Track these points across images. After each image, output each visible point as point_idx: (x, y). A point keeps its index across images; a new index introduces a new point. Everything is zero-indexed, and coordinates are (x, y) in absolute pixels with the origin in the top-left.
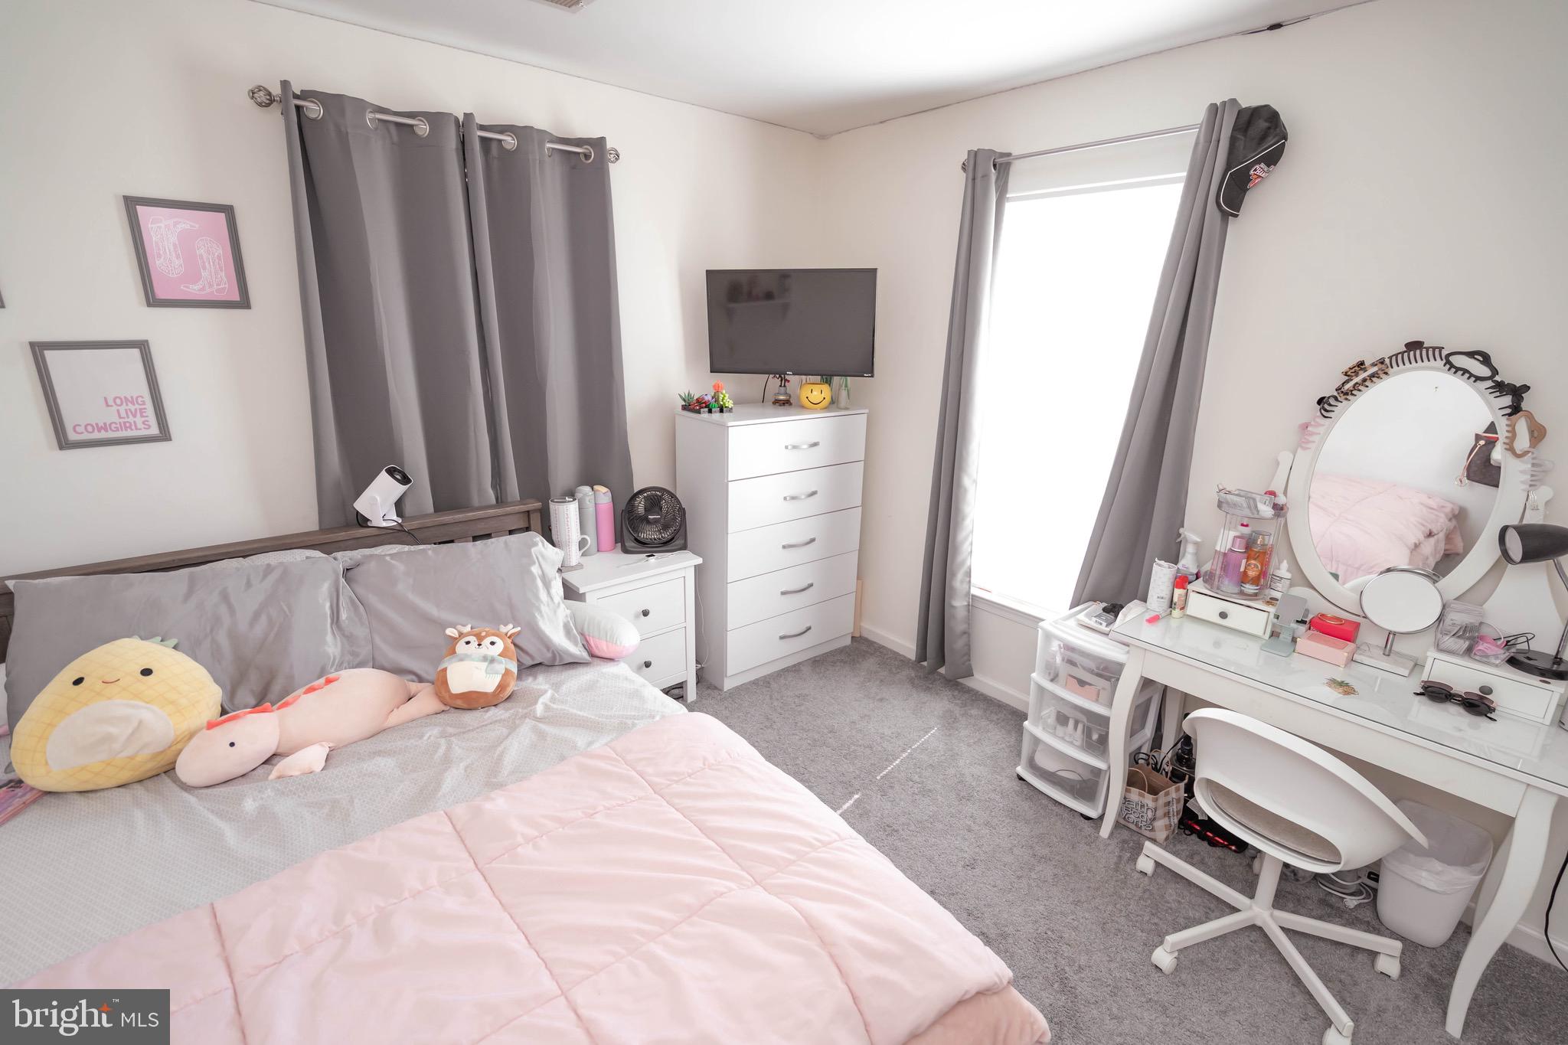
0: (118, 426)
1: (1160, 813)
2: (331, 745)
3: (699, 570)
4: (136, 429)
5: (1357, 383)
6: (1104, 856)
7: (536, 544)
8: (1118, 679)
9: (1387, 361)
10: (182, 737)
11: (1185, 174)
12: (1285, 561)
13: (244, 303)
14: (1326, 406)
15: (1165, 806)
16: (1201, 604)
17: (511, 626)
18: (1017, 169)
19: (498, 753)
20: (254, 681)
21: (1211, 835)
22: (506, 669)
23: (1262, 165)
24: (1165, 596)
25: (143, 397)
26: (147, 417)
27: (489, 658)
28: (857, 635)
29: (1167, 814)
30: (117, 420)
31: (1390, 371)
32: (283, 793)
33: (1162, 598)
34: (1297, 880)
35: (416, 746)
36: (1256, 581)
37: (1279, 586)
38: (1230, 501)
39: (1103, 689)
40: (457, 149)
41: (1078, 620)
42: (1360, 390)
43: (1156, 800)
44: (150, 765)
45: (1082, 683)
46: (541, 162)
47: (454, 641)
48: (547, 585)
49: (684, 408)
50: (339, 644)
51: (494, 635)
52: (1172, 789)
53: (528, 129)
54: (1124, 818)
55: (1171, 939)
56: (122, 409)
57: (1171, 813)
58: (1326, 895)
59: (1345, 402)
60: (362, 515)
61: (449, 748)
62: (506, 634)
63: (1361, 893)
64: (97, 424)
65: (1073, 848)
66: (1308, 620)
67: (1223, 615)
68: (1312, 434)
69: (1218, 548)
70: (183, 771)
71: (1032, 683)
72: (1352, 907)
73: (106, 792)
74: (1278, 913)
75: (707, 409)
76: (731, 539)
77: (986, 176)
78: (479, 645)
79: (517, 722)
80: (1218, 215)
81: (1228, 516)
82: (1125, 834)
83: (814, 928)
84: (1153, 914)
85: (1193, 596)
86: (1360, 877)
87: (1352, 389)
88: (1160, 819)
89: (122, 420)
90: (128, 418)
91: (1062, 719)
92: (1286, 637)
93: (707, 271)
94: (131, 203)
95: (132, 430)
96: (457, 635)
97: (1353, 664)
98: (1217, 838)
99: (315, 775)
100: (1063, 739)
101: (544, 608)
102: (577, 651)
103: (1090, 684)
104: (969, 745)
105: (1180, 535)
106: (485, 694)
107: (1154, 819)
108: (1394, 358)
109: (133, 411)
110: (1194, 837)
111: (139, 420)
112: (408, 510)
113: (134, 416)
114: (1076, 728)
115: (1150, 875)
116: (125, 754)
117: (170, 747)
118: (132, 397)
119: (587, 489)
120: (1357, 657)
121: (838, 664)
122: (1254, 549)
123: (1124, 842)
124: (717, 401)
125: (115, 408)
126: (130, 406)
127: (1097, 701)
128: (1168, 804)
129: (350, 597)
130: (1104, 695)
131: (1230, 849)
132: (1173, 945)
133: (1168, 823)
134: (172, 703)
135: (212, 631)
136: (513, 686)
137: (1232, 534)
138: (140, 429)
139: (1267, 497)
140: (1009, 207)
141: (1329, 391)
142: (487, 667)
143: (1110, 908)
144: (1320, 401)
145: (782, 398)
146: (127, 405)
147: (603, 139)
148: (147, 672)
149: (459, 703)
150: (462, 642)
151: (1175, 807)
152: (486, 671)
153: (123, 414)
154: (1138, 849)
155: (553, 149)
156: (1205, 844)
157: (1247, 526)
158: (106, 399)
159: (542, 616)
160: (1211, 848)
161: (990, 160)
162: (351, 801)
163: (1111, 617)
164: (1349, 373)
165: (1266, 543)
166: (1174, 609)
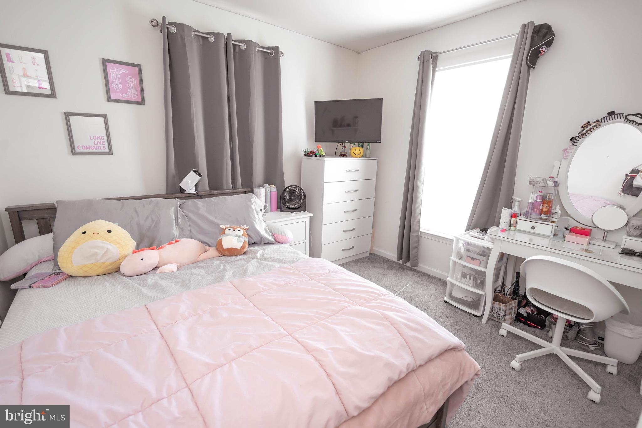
0: (94, 147)
1: (508, 312)
2: (178, 265)
3: (311, 218)
4: (101, 149)
5: (587, 130)
6: (485, 330)
7: (253, 198)
8: (489, 256)
9: (600, 120)
10: (122, 257)
11: (512, 54)
12: (558, 206)
13: (142, 103)
14: (575, 141)
15: (510, 310)
16: (523, 224)
17: (245, 226)
18: (440, 57)
19: (244, 268)
20: (146, 242)
21: (529, 323)
22: (245, 241)
23: (545, 46)
24: (508, 222)
25: (104, 137)
26: (105, 144)
27: (238, 236)
28: (372, 253)
29: (510, 313)
30: (94, 145)
31: (601, 124)
32: (162, 278)
33: (506, 223)
34: (568, 339)
35: (212, 265)
36: (546, 213)
37: (556, 216)
38: (535, 180)
39: (483, 260)
40: (224, 47)
41: (470, 234)
42: (588, 133)
43: (506, 306)
44: (110, 267)
45: (473, 259)
46: (255, 55)
47: (224, 230)
48: (257, 213)
49: (305, 155)
50: (178, 231)
51: (239, 228)
52: (513, 302)
53: (250, 41)
54: (492, 316)
55: (518, 356)
56: (96, 141)
57: (512, 313)
58: (581, 345)
59: (582, 139)
60: (183, 188)
61: (224, 266)
62: (244, 229)
63: (596, 344)
64: (86, 146)
65: (471, 326)
66: (569, 228)
67: (533, 228)
68: (569, 152)
69: (530, 201)
70: (122, 270)
71: (451, 260)
72: (593, 349)
73: (92, 277)
74: (563, 348)
75: (315, 155)
76: (324, 206)
77: (428, 61)
78: (234, 231)
79: (250, 260)
80: (526, 67)
81: (534, 186)
82: (493, 322)
83: (386, 318)
84: (508, 350)
85: (519, 221)
86: (595, 338)
87: (585, 133)
88: (508, 315)
89: (95, 145)
90: (98, 144)
91: (464, 275)
92: (560, 235)
93: (315, 102)
94: (105, 62)
95: (99, 149)
96: (224, 228)
97: (590, 244)
98: (532, 324)
99: (174, 272)
100: (465, 284)
101: (257, 221)
102: (271, 238)
103: (477, 259)
104: (423, 291)
105: (512, 199)
106: (237, 249)
107: (505, 315)
108: (603, 120)
109: (100, 142)
110: (522, 324)
111: (102, 146)
112: (200, 188)
113: (100, 144)
114: (470, 279)
115: (505, 337)
116: (102, 261)
117: (118, 260)
118: (100, 136)
119: (267, 185)
120: (591, 242)
121: (365, 262)
122: (545, 200)
123: (493, 325)
124: (318, 152)
125: (93, 140)
126: (99, 140)
127: (480, 266)
128: (511, 309)
129: (182, 214)
130: (483, 263)
131: (538, 328)
132: (520, 359)
133: (511, 317)
134: (119, 243)
135: (130, 222)
136: (246, 249)
137: (536, 195)
138: (102, 149)
139: (551, 179)
140: (437, 74)
141: (575, 134)
142: (238, 239)
143: (490, 348)
144: (572, 139)
145: (343, 153)
146: (98, 139)
147: (278, 47)
148: (109, 231)
149: (226, 253)
150: (227, 230)
151: (514, 310)
152: (237, 241)
153: (96, 143)
154: (499, 327)
155: (259, 50)
156: (527, 326)
157: (541, 192)
158: (90, 136)
159: (256, 224)
160: (529, 328)
161: (430, 55)
162: (190, 281)
163: (484, 233)
164: (584, 127)
165: (551, 197)
166: (512, 227)
